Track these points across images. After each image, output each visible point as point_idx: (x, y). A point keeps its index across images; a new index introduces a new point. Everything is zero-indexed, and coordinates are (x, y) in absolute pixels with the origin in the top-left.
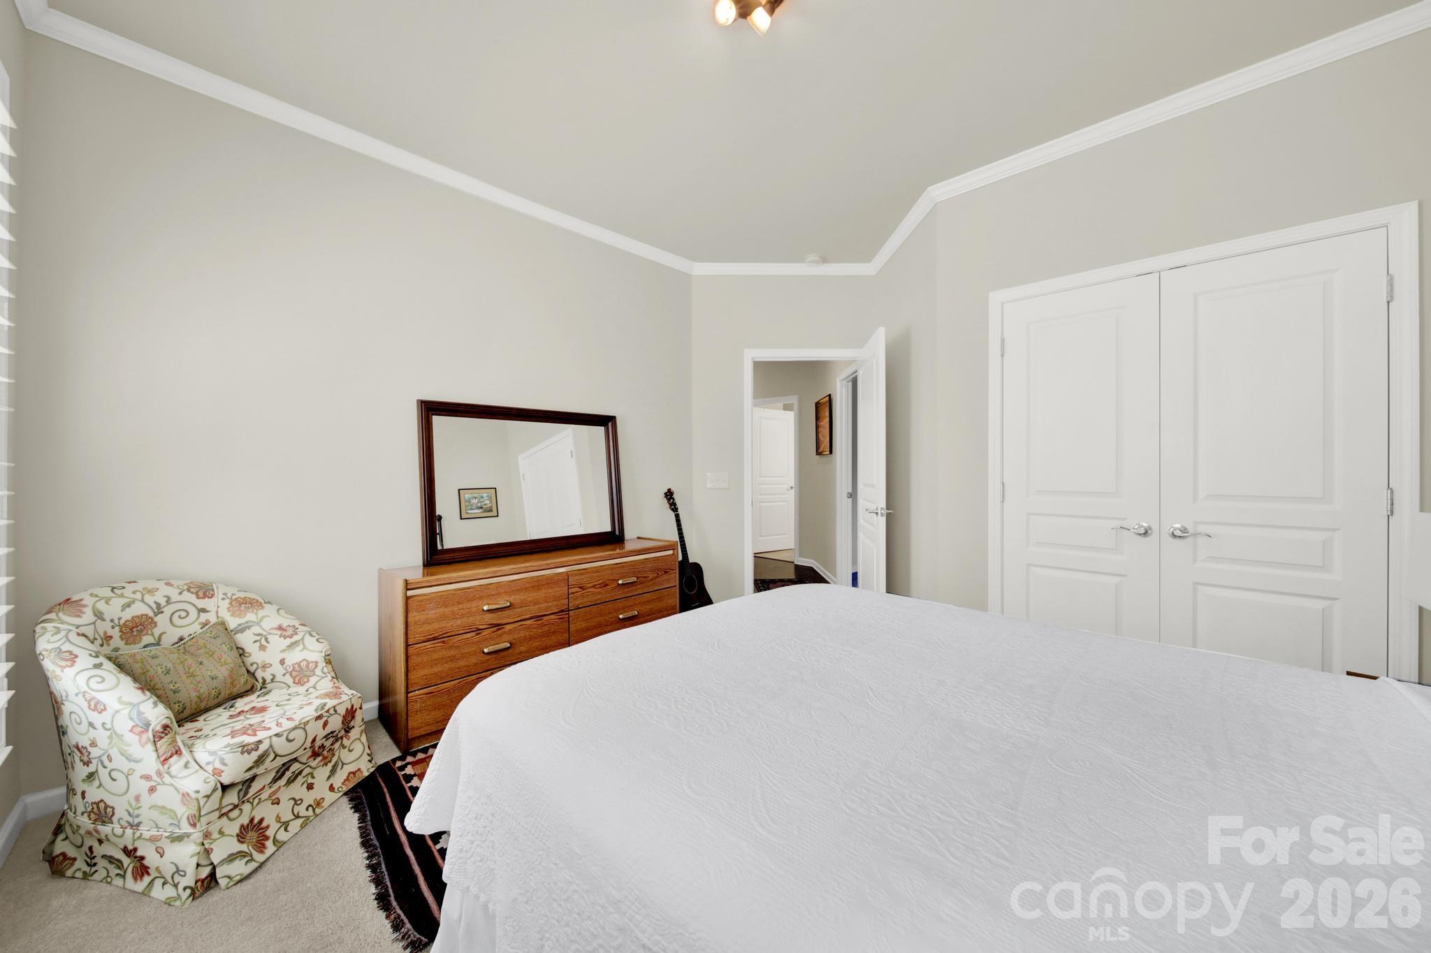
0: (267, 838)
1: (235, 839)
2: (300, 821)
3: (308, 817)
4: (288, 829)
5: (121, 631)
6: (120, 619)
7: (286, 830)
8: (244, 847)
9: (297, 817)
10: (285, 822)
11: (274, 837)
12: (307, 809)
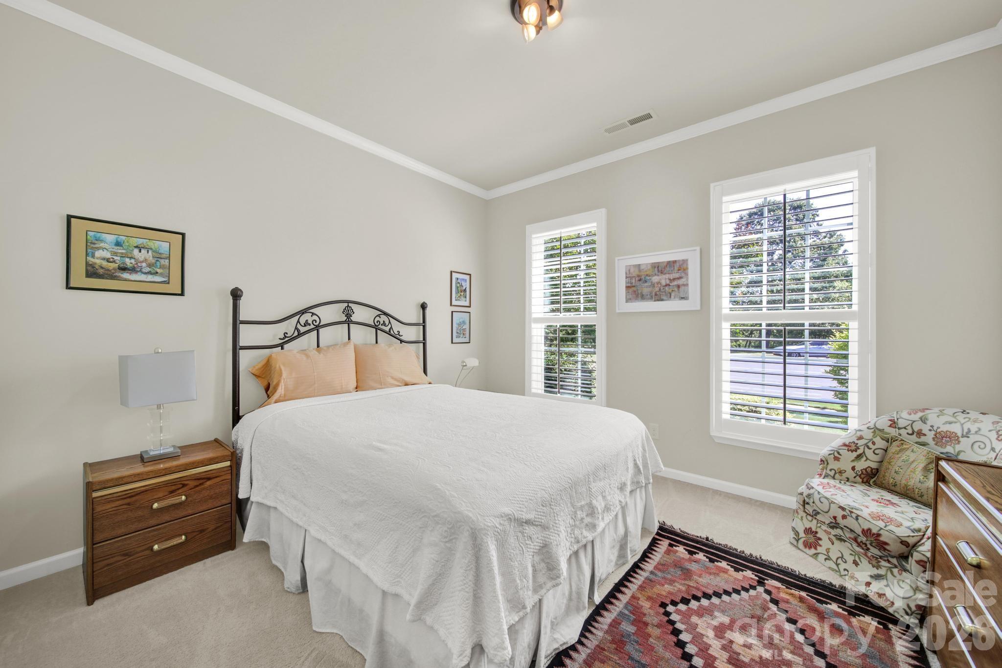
0: (816, 549)
1: (804, 529)
2: (835, 567)
3: (839, 571)
4: (827, 561)
5: (935, 435)
6: (938, 428)
7: (826, 559)
8: (802, 535)
9: (837, 565)
10: (829, 556)
11: (819, 553)
12: (845, 570)
